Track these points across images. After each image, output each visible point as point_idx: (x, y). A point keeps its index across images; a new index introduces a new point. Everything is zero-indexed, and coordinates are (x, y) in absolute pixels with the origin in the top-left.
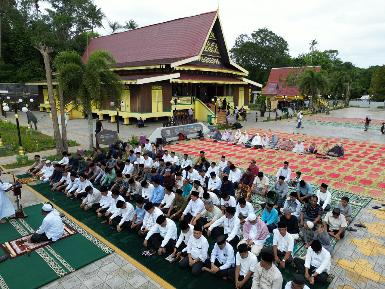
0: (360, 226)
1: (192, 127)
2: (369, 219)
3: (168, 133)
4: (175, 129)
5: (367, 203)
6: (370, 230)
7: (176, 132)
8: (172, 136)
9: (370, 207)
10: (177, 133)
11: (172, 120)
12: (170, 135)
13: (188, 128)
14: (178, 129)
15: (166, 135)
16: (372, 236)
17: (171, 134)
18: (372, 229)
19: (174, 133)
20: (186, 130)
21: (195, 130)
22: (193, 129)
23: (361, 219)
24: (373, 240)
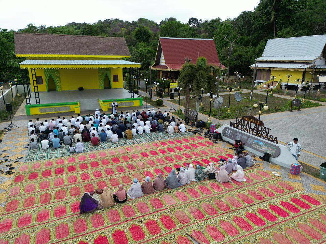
0: (26, 147)
1: (262, 144)
2: (24, 152)
3: (229, 133)
4: (238, 133)
5: (27, 159)
6: (22, 148)
7: (237, 136)
8: (230, 137)
9: (25, 157)
10: (237, 139)
11: (240, 124)
12: (229, 136)
13: (255, 141)
14: (241, 135)
15: (226, 133)
16: (21, 147)
17: (231, 135)
18: (22, 149)
19: (235, 136)
20: (250, 141)
21: (263, 148)
22: (261, 146)
23: (27, 150)
24: (20, 146)
